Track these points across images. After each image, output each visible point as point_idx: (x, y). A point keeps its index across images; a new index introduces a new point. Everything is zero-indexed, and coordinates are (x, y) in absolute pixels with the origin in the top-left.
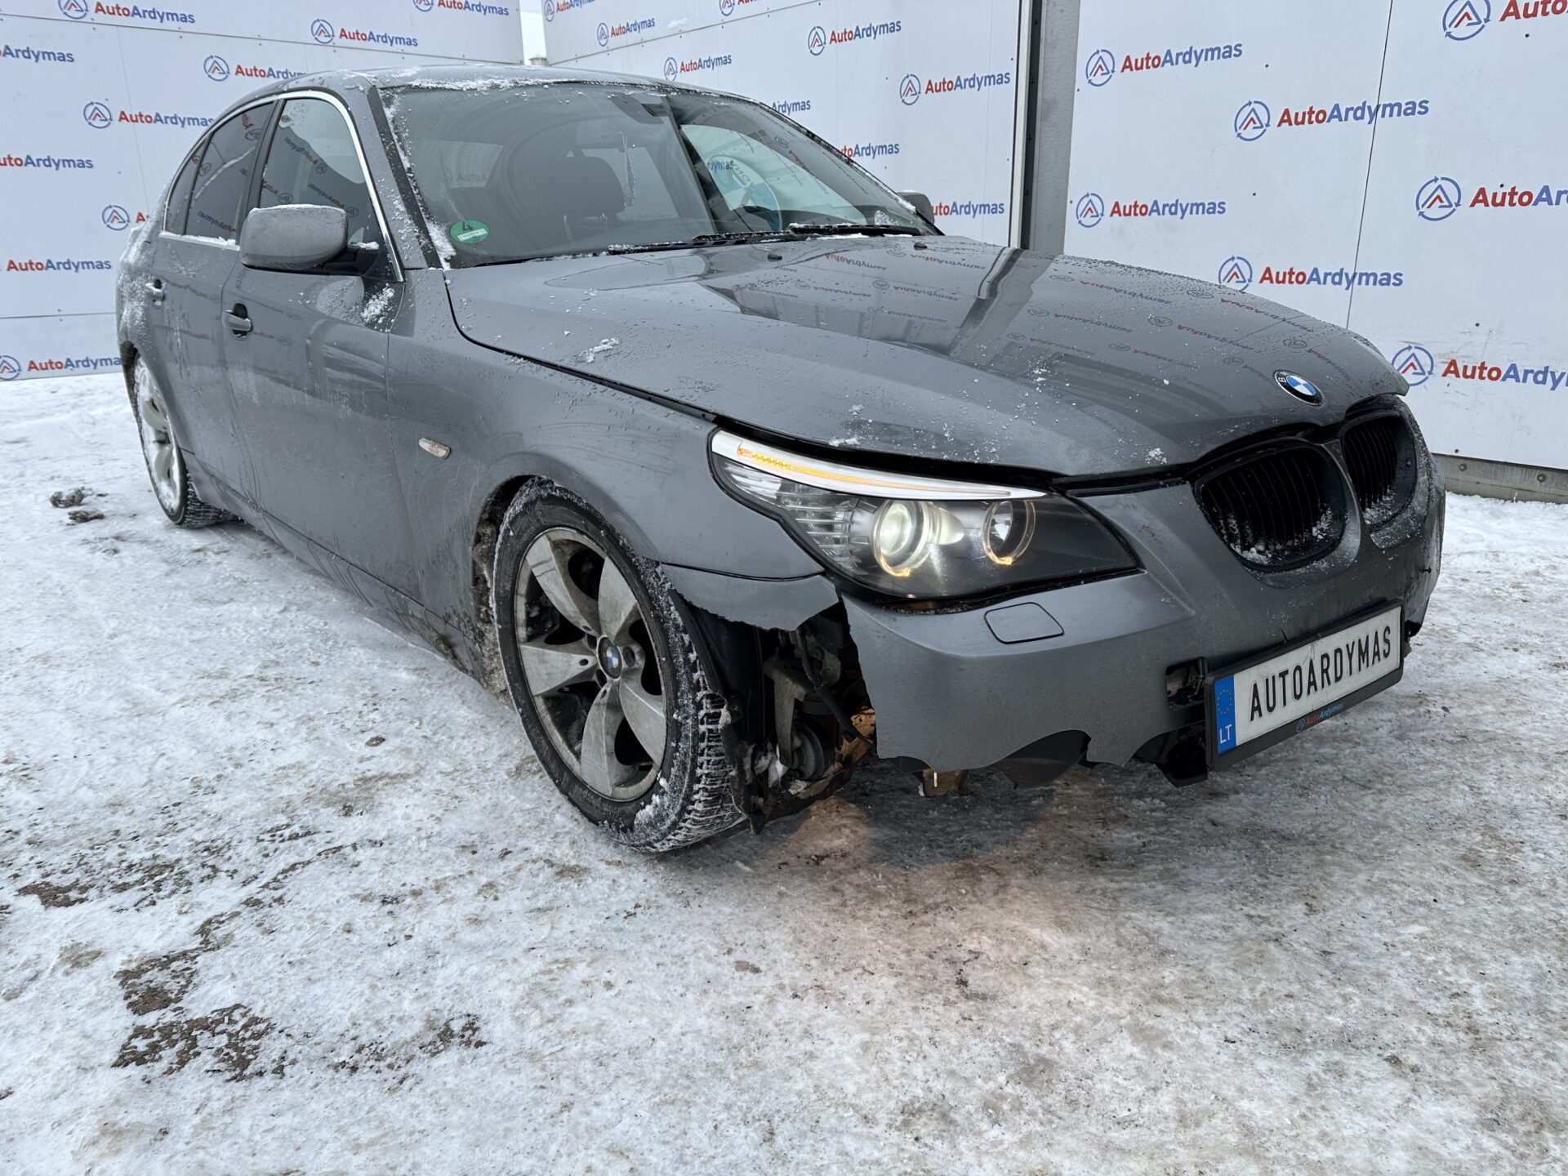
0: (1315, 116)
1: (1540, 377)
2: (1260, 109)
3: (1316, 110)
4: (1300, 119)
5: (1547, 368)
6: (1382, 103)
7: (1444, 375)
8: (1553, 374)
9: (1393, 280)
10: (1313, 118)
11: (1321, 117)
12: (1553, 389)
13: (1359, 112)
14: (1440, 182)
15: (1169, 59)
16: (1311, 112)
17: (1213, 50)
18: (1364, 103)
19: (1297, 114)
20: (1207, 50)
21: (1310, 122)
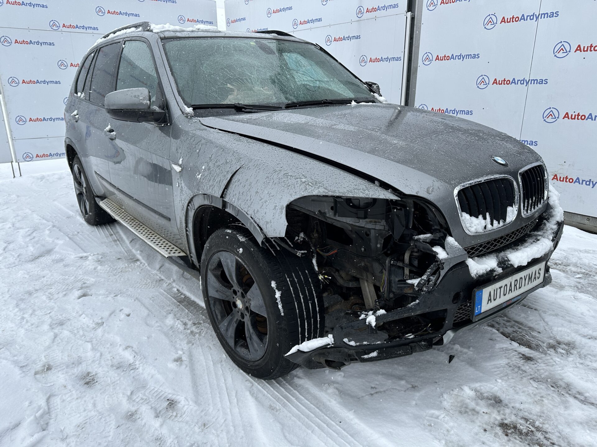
0: (505, 82)
1: (588, 183)
2: (486, 78)
3: (506, 80)
4: (500, 83)
5: (590, 180)
6: (530, 79)
7: (553, 180)
8: (593, 182)
9: (534, 144)
10: (505, 83)
11: (508, 82)
12: (593, 187)
13: (522, 81)
14: (551, 109)
15: (453, 57)
16: (504, 80)
17: (469, 55)
18: (524, 79)
19: (499, 81)
20: (467, 55)
21: (504, 84)
